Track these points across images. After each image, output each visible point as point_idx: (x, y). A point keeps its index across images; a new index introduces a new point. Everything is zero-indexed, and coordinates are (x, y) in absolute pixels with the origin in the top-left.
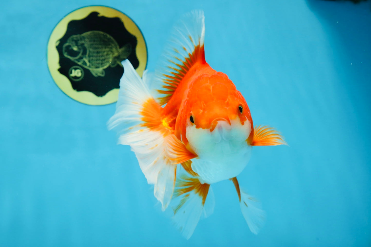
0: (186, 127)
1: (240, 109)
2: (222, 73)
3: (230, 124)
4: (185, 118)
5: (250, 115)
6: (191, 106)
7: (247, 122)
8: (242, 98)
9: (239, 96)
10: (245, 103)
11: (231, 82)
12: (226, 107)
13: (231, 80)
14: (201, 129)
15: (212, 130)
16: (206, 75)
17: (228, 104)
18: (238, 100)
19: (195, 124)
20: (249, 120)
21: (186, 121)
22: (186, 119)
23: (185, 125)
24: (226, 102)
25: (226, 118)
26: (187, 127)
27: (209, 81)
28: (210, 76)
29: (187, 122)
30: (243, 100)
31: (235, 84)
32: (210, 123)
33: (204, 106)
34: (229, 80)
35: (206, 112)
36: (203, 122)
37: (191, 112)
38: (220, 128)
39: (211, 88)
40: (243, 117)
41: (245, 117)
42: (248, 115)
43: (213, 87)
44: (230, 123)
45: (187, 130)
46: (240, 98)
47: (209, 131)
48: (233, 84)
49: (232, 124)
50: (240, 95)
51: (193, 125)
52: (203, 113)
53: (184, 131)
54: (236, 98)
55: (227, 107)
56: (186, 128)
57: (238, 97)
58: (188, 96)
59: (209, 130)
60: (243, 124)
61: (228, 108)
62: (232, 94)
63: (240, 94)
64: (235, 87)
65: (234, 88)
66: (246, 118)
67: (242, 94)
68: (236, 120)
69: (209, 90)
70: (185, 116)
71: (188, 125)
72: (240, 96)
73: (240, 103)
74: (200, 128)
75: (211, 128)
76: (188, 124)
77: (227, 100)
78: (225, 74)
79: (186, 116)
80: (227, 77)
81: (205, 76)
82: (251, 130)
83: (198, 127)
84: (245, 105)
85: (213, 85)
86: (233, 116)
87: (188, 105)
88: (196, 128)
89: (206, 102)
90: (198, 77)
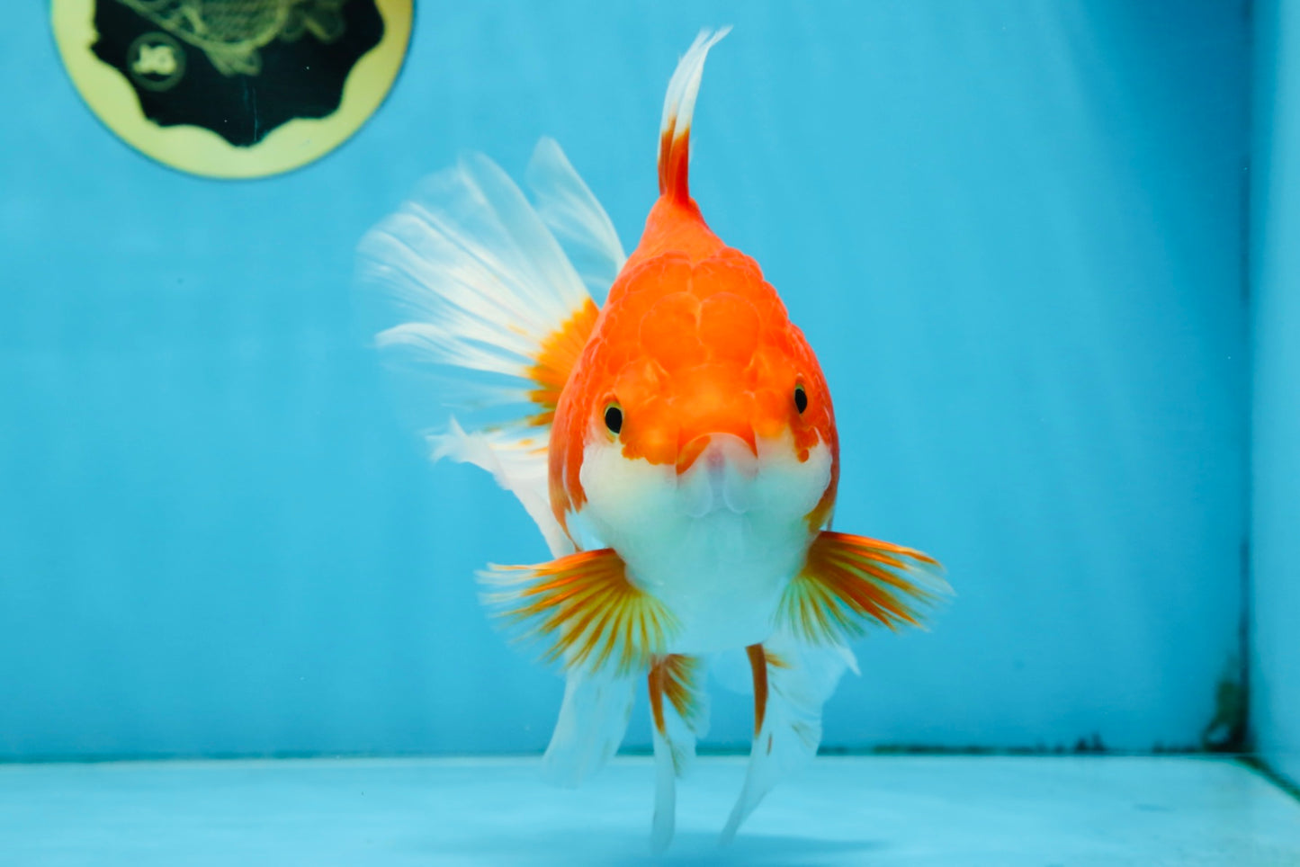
0: (584, 443)
1: (800, 400)
2: (741, 256)
3: (755, 451)
4: (585, 409)
5: (829, 425)
6: (614, 369)
7: (820, 452)
8: (806, 359)
9: (797, 348)
10: (816, 376)
11: (773, 292)
12: (746, 392)
13: (773, 286)
14: (642, 463)
15: (681, 469)
16: (681, 256)
17: (753, 380)
18: (793, 367)
19: (622, 440)
20: (826, 441)
21: (586, 422)
22: (588, 413)
23: (582, 434)
24: (747, 369)
26: (588, 444)
28: (693, 265)
29: (590, 428)
30: (811, 366)
31: (783, 301)
32: (680, 446)
33: (661, 377)
34: (766, 284)
35: (670, 401)
36: (655, 438)
37: (614, 392)
38: (716, 462)
39: (698, 312)
40: (807, 429)
41: (814, 432)
42: (824, 421)
43: (704, 311)
44: (754, 453)
45: (587, 453)
46: (799, 357)
47: (674, 472)
48: (778, 301)
49: (759, 457)
50: (798, 342)
51: (612, 441)
52: (655, 404)
53: (576, 460)
54: (785, 359)
55: (752, 389)
56: (583, 447)
57: (792, 355)
58: (605, 332)
59: (673, 468)
60: (804, 456)
61: (753, 395)
62: (771, 342)
63: (801, 339)
64: (785, 313)
65: (781, 321)
66: (816, 436)
67: (807, 339)
68: (779, 445)
69: (691, 318)
70: (583, 402)
71: (594, 440)
72: (801, 347)
73: (800, 375)
74: (638, 458)
75: (682, 459)
76: (591, 435)
77: (752, 363)
78: (750, 260)
79: (589, 403)
80: (758, 272)
81: (678, 261)
82: (830, 479)
83: (631, 451)
84: (817, 386)
85: (707, 301)
86: (770, 426)
87: (600, 363)
88: (621, 456)
89: (670, 363)
90: (650, 263)
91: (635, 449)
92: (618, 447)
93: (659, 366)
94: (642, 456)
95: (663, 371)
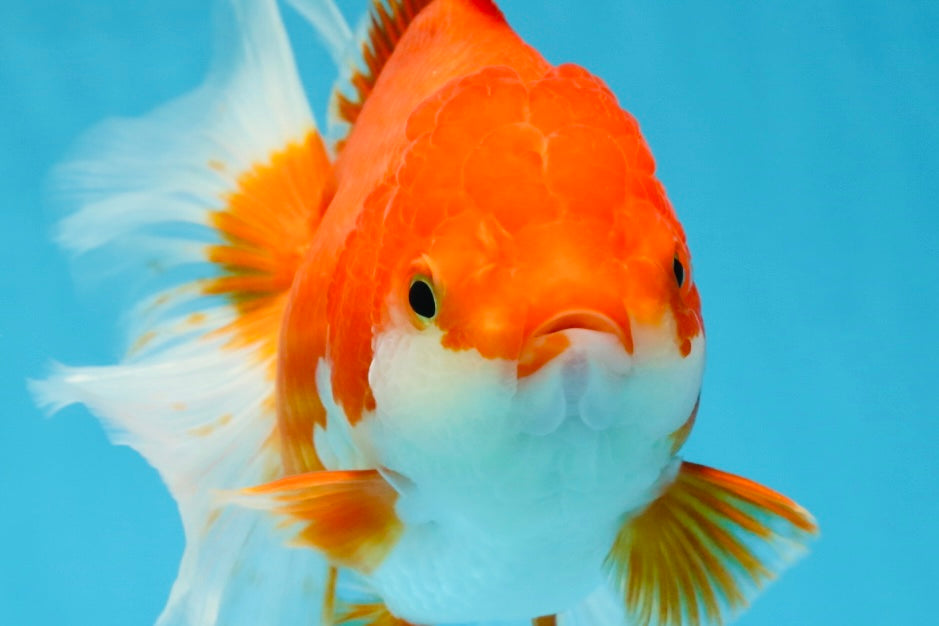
0: (374, 331)
2: (587, 75)
4: (376, 282)
6: (425, 230)
12: (614, 261)
14: (470, 357)
15: (526, 371)
16: (506, 74)
19: (439, 325)
22: (382, 289)
25: (614, 317)
26: (381, 330)
27: (526, 110)
28: (527, 85)
29: (387, 309)
32: (527, 332)
33: (499, 239)
35: (513, 272)
37: (427, 261)
39: (544, 148)
41: (694, 316)
43: (552, 149)
44: (628, 344)
47: (514, 374)
49: (637, 349)
51: (419, 327)
52: (492, 275)
56: (373, 337)
59: (514, 365)
61: (623, 266)
62: (640, 194)
66: (697, 322)
68: (657, 333)
69: (536, 159)
70: (372, 274)
71: (393, 326)
73: (675, 238)
74: (466, 348)
75: (529, 357)
76: (389, 319)
79: (384, 279)
81: (508, 81)
83: (455, 339)
85: (554, 135)
86: (648, 305)
87: (401, 219)
88: (441, 347)
89: (511, 220)
90: (465, 83)
91: (463, 337)
92: (432, 333)
93: (498, 224)
94: (472, 346)
95: (504, 232)
